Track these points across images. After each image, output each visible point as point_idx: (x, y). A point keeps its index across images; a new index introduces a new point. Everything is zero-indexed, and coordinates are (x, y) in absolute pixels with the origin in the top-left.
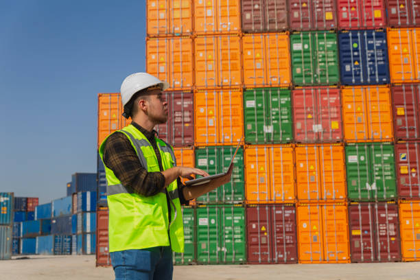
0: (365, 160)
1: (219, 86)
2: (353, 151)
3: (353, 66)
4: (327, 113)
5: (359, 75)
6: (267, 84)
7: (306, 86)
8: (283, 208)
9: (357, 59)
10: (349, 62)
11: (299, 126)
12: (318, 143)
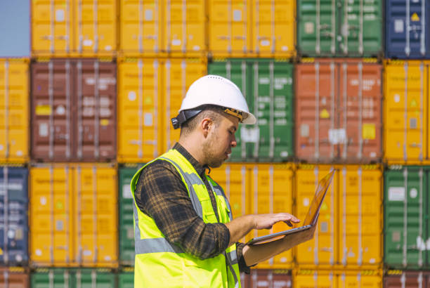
0: (418, 196)
1: (163, 51)
2: (398, 180)
3: (408, 22)
4: (355, 109)
5: (418, 40)
6: (251, 52)
7: (324, 57)
8: (270, 277)
9: (416, 9)
10: (403, 15)
11: (304, 130)
12: (337, 162)
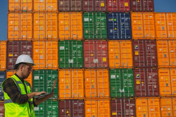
0: (119, 77)
1: (46, 38)
2: (113, 73)
3: (114, 30)
4: (100, 53)
5: (117, 35)
6: (71, 38)
7: (91, 39)
8: (78, 101)
9: (116, 26)
10: (112, 28)
11: (86, 59)
12: (96, 68)
